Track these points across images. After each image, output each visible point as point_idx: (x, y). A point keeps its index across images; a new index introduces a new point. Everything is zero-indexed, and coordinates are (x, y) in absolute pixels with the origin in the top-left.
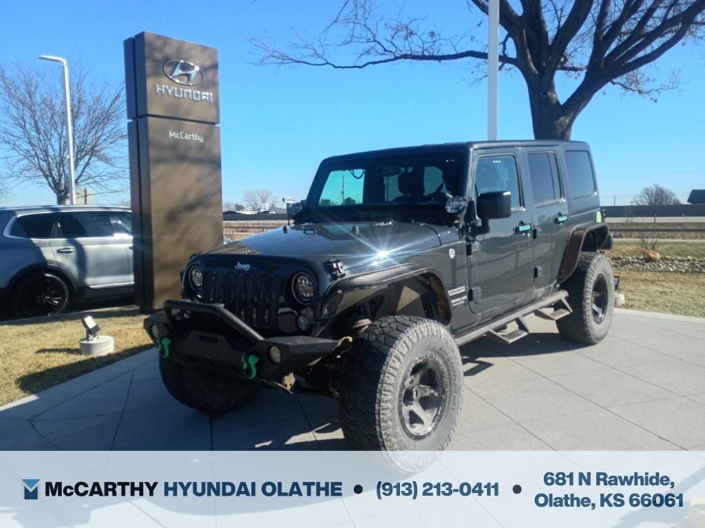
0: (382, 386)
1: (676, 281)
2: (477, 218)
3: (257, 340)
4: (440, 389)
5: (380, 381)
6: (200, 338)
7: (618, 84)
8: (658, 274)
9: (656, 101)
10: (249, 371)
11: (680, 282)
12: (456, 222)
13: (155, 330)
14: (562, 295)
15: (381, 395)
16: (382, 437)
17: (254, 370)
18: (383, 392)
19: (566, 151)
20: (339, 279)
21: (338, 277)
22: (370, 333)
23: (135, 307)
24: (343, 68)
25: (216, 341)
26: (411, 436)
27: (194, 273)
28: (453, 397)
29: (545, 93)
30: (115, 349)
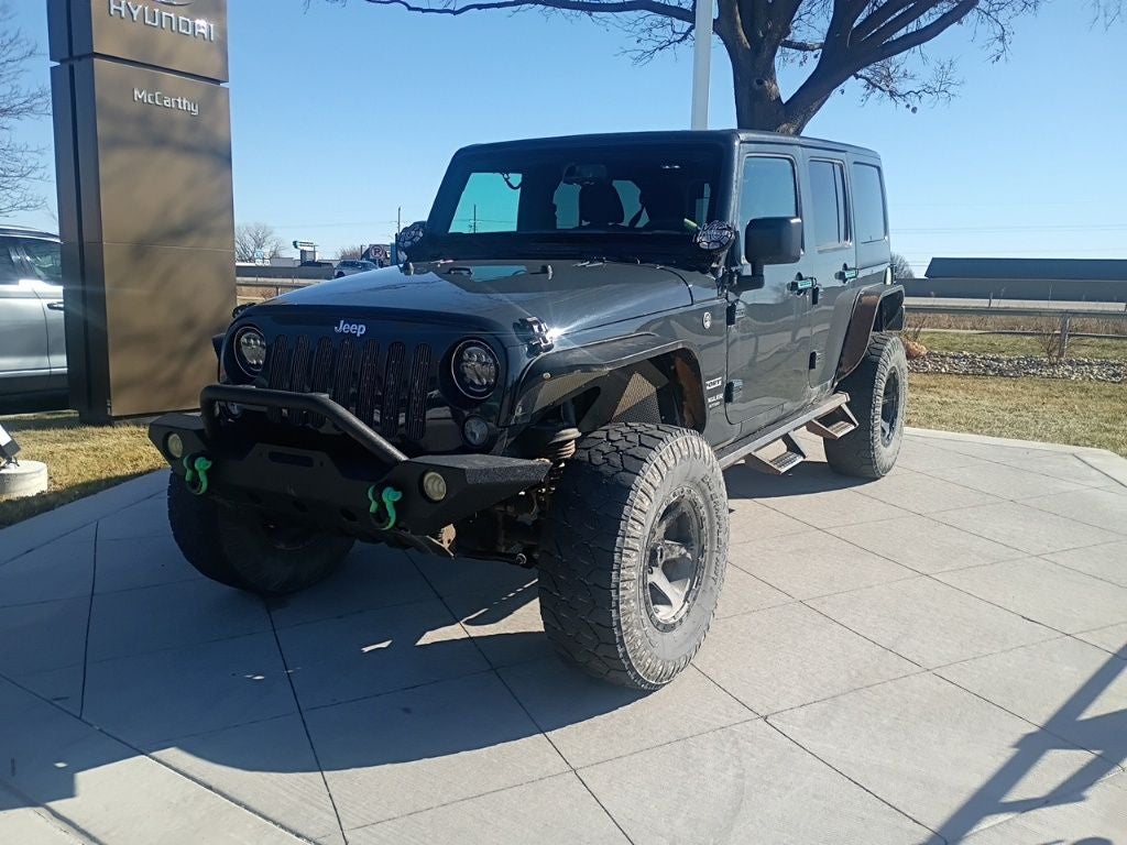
0: (623, 541)
1: (955, 387)
2: (744, 261)
3: (397, 461)
4: (696, 547)
5: (620, 533)
6: (274, 457)
7: (864, 78)
8: (927, 377)
9: (914, 110)
10: (382, 514)
11: (962, 388)
12: (714, 265)
13: (175, 444)
14: (842, 399)
15: (621, 557)
16: (620, 629)
17: (392, 514)
18: (625, 551)
19: (855, 163)
20: (543, 354)
21: (541, 350)
22: (593, 450)
23: (73, 413)
24: (424, 11)
25: (308, 462)
26: (657, 625)
27: (244, 339)
28: (714, 561)
29: (760, 83)
30: (49, 486)
